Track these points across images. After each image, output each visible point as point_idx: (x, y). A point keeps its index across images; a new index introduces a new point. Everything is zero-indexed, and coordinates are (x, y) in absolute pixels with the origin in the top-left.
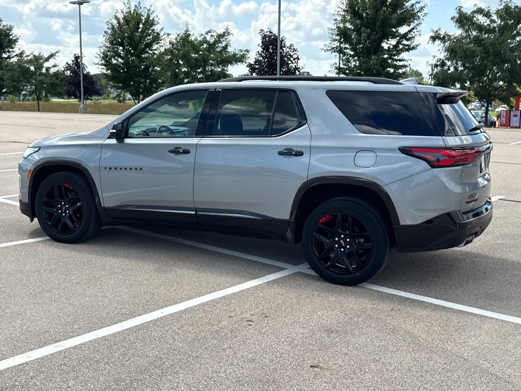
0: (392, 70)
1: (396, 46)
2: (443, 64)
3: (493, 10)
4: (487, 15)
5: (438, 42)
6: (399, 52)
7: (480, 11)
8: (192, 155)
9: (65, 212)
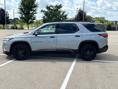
0: (33, 18)
1: (33, 13)
2: (44, 17)
3: (54, 6)
4: (53, 7)
5: (42, 12)
6: (34, 14)
7: (51, 6)
8: (55, 38)
9: (21, 53)
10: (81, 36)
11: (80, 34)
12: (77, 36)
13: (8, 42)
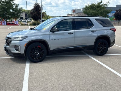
8: (74, 34)
9: (38, 54)
10: (96, 31)
11: (96, 29)
12: (93, 31)
13: (22, 41)
